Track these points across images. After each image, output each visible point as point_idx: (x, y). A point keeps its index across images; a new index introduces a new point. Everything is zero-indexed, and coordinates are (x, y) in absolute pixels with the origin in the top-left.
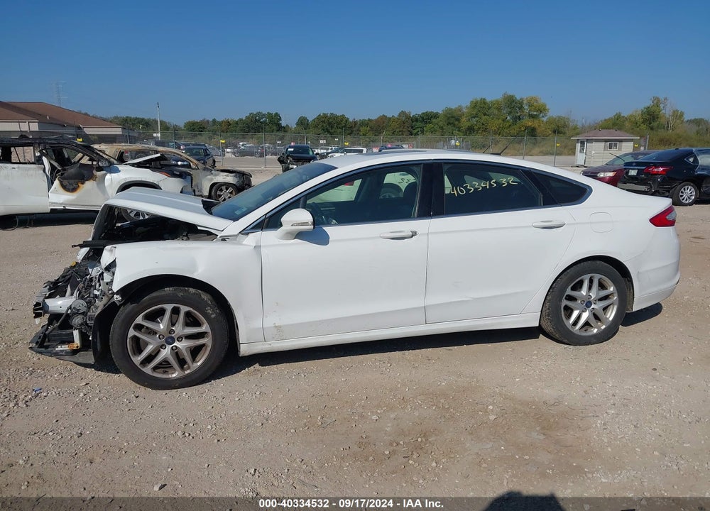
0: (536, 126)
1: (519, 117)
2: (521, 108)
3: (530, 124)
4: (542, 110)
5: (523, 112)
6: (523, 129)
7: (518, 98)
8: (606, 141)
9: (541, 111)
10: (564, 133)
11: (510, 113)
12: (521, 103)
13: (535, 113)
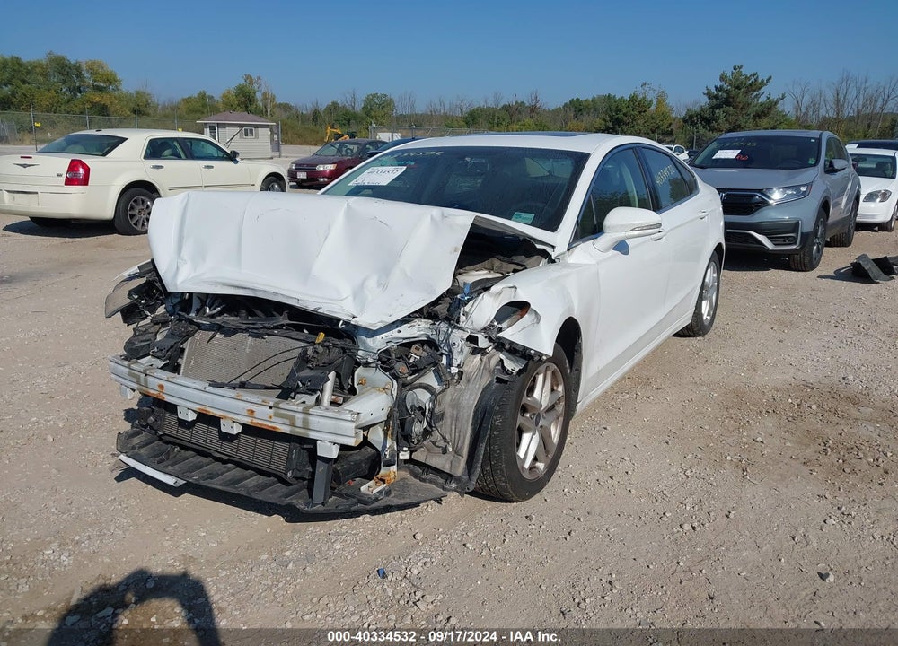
0: (108, 103)
1: (79, 87)
2: (79, 75)
3: (98, 99)
4: (111, 80)
5: (84, 81)
6: (88, 106)
7: (73, 62)
8: (241, 126)
9: (111, 83)
10: (148, 115)
11: (64, 82)
12: (78, 68)
13: (102, 84)
